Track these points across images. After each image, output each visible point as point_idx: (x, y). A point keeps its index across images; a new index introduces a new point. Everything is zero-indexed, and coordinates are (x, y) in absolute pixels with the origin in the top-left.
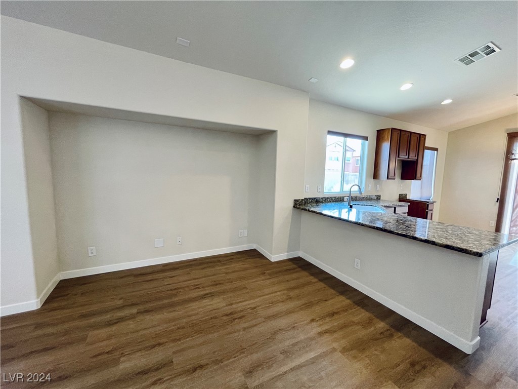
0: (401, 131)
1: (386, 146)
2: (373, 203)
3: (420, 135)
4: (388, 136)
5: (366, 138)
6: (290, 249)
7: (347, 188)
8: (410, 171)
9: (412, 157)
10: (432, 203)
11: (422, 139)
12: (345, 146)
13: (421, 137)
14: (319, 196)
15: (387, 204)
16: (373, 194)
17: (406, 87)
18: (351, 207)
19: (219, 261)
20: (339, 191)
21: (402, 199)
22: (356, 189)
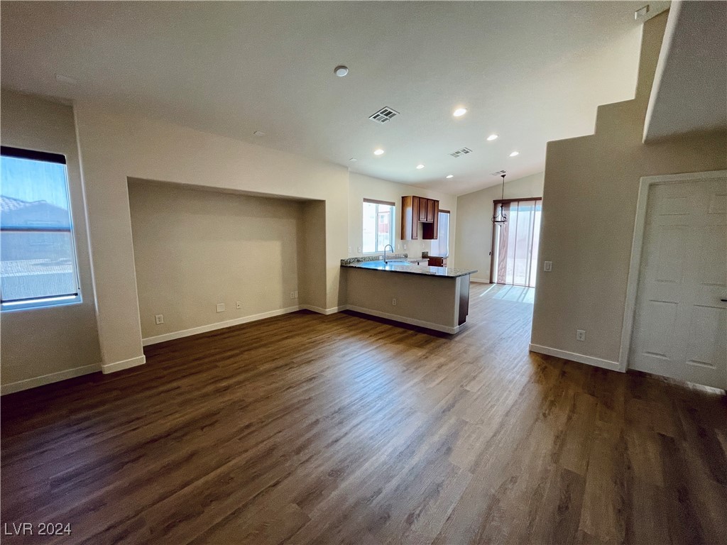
0: (420, 198)
1: (409, 210)
2: (402, 260)
3: (435, 201)
4: (410, 201)
5: (393, 204)
6: (339, 304)
7: (381, 249)
8: (428, 231)
9: (430, 220)
10: (446, 258)
11: (436, 204)
12: (377, 213)
13: (435, 203)
14: (359, 256)
15: (412, 260)
16: (402, 253)
17: (420, 167)
18: (387, 263)
19: (279, 320)
20: (374, 251)
21: (425, 256)
22: (388, 249)
